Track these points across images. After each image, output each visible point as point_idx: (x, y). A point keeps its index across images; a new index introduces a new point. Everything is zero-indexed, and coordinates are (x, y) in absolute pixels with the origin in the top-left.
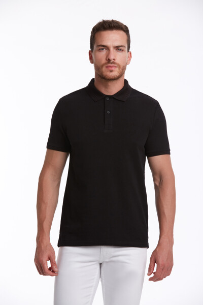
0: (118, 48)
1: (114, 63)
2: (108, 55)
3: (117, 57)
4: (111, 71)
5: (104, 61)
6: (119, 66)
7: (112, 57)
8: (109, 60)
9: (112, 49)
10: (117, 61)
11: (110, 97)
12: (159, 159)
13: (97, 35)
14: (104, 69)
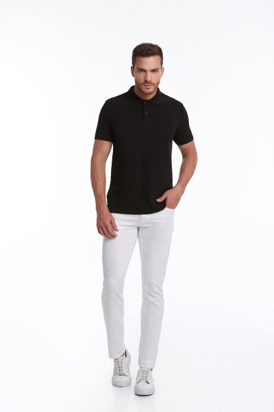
0: (154, 71)
1: (150, 83)
2: (146, 77)
3: (151, 77)
4: (148, 89)
5: (142, 81)
6: (154, 84)
7: (149, 79)
8: (146, 82)
9: (149, 72)
10: (152, 81)
11: (147, 101)
13: (137, 59)
14: (143, 87)
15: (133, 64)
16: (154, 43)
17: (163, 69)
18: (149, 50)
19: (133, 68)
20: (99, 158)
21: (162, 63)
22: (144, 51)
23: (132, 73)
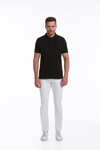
0: (53, 26)
1: (52, 31)
2: (50, 29)
3: (52, 29)
4: (51, 33)
5: (49, 30)
6: (53, 31)
7: (51, 29)
8: (50, 30)
9: (51, 27)
10: (53, 30)
11: (51, 38)
12: (65, 54)
13: (47, 22)
14: (49, 32)
15: (46, 24)
16: (53, 17)
17: (56, 26)
18: (51, 19)
19: (46, 26)
20: (36, 59)
21: (56, 24)
22: (49, 20)
23: (46, 27)
